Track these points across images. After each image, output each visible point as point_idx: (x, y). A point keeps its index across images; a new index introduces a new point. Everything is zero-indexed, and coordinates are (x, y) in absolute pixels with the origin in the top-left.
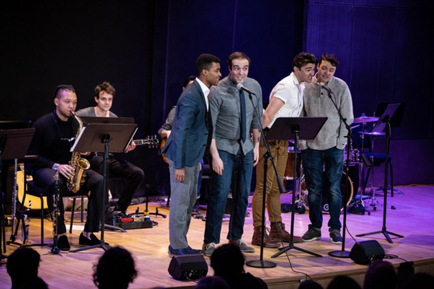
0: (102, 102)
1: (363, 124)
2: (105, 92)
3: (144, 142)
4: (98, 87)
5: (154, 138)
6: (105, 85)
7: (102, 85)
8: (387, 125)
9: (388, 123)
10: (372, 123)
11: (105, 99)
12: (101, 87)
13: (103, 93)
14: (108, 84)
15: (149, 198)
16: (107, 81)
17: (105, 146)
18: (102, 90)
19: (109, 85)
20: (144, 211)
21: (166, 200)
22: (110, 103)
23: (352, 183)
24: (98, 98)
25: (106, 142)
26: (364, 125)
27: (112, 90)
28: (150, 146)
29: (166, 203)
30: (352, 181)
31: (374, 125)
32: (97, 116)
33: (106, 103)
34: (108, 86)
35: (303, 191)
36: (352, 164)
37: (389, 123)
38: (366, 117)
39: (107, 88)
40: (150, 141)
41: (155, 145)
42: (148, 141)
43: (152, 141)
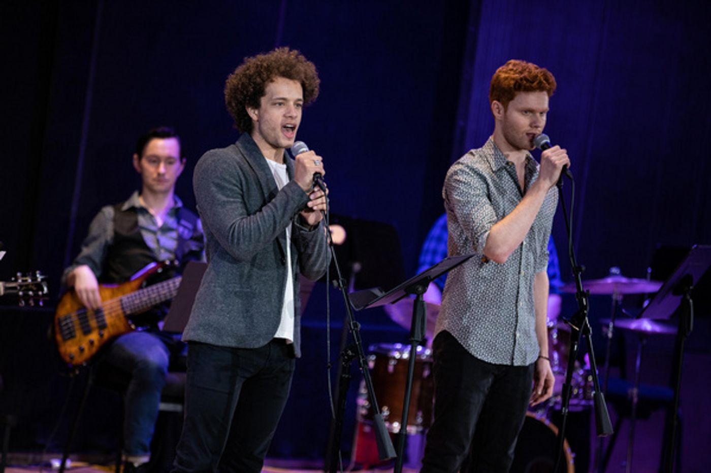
1: (614, 297)
3: (6, 288)
5: (35, 278)
8: (685, 302)
9: (688, 297)
10: (642, 296)
23: (570, 457)
26: (617, 301)
28: (22, 300)
30: (573, 451)
31: (646, 304)
36: (576, 405)
37: (691, 298)
38: (624, 280)
40: (23, 289)
41: (36, 298)
42: (19, 288)
43: (30, 287)
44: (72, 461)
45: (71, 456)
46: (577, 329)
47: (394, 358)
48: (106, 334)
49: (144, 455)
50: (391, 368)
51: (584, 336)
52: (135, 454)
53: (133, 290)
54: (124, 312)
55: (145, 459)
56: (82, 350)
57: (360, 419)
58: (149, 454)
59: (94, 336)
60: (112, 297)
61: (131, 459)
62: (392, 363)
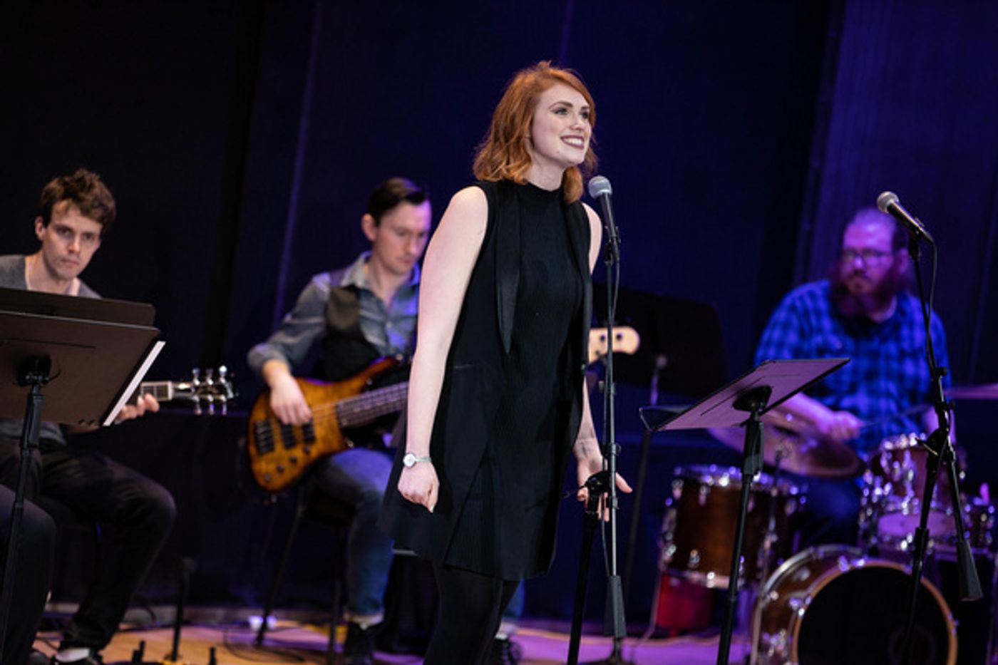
0: (59, 244)
2: (74, 205)
3: (177, 390)
4: (54, 185)
5: (216, 376)
6: (81, 180)
7: (67, 179)
11: (67, 233)
12: (65, 184)
13: (66, 210)
14: (92, 177)
15: (187, 611)
16: (91, 170)
17: (30, 397)
18: (64, 198)
19: (97, 184)
20: (167, 658)
21: (256, 622)
22: (85, 252)
23: (952, 625)
24: (46, 223)
25: (35, 383)
27: (102, 205)
28: (198, 406)
29: (253, 635)
30: (955, 617)
32: (30, 288)
33: (71, 248)
34: (91, 186)
35: (766, 637)
39: (82, 195)
40: (200, 391)
41: (218, 404)
42: (193, 390)
43: (209, 389)
44: (278, 618)
45: (275, 612)
46: (936, 454)
47: (707, 485)
48: (315, 451)
49: (373, 614)
50: (703, 498)
51: (945, 463)
52: (362, 612)
53: (353, 393)
54: (340, 424)
55: (376, 619)
56: (280, 470)
57: (662, 567)
58: (382, 610)
59: (298, 453)
60: (324, 400)
61: (358, 619)
62: (704, 491)
